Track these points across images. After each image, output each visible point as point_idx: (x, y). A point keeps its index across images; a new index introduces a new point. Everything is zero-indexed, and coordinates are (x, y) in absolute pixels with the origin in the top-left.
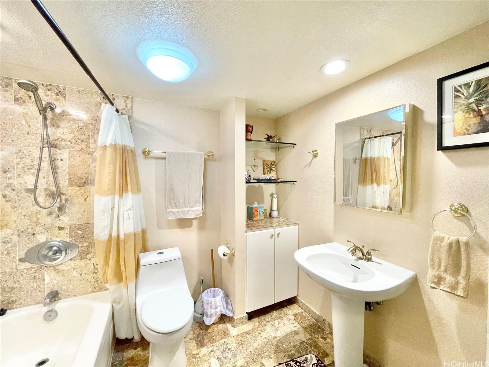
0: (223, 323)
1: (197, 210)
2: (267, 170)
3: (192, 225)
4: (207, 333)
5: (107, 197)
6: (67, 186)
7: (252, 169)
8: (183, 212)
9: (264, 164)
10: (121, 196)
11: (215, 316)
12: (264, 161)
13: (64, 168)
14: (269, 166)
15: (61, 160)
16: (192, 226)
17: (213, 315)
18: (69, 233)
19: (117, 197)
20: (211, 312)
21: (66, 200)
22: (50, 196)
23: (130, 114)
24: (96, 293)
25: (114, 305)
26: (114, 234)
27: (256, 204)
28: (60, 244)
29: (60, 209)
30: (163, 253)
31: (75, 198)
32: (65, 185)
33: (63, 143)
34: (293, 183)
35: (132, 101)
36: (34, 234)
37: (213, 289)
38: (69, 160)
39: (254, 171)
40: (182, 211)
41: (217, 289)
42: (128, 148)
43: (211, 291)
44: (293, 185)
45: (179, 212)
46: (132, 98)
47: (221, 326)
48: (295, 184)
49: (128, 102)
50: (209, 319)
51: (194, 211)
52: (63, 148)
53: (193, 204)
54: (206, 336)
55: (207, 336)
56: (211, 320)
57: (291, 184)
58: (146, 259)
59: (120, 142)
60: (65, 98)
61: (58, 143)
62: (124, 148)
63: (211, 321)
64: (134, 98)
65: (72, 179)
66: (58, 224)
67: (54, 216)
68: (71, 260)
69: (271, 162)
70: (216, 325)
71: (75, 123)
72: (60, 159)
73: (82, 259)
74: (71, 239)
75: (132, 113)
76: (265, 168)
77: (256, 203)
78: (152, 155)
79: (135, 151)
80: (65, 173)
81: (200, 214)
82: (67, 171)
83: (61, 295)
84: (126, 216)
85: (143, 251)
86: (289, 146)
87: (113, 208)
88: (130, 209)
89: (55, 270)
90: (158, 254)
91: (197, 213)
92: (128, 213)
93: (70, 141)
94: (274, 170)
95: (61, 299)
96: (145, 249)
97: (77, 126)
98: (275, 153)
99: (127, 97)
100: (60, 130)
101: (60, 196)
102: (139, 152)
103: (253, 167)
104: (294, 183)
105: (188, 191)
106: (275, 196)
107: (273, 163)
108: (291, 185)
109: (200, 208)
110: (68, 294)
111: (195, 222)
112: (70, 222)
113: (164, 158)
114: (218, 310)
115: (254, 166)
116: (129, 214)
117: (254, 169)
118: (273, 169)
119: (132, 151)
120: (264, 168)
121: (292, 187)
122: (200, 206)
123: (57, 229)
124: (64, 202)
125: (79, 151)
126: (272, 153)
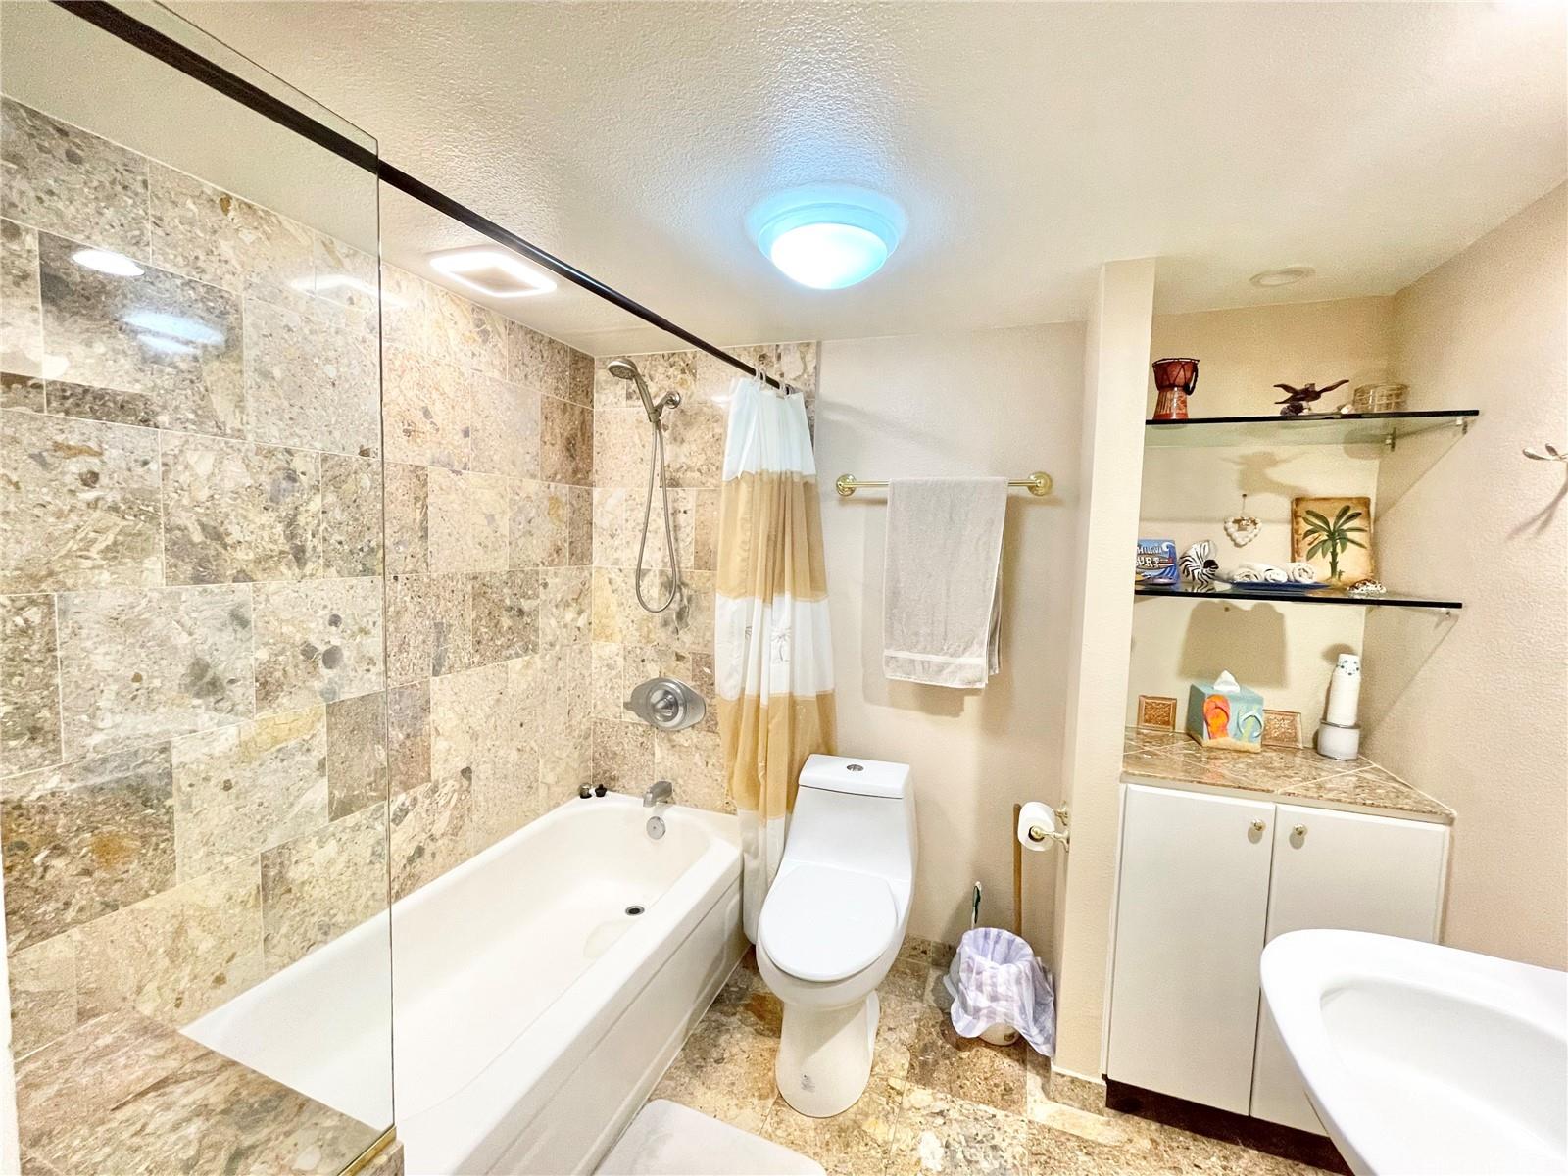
0: (1018, 1061)
1: (972, 665)
2: (1310, 538)
3: (962, 710)
4: (954, 1055)
5: (738, 600)
6: (691, 568)
7: (1229, 535)
8: (926, 665)
9: (1295, 516)
10: (768, 600)
11: (988, 1022)
12: (1298, 501)
13: (688, 530)
14: (1327, 524)
15: (685, 512)
16: (963, 714)
17: (981, 1014)
18: (691, 668)
19: (758, 602)
20: (975, 1000)
21: (690, 600)
22: (666, 587)
23: (813, 387)
24: (728, 816)
25: (746, 855)
26: (750, 691)
27: (1226, 683)
28: (679, 691)
29: (681, 615)
30: (861, 769)
31: (702, 595)
32: (689, 565)
33: (689, 474)
34: (1444, 609)
35: (818, 354)
36: (643, 661)
37: (1006, 934)
38: (697, 511)
39: (1237, 545)
40: (923, 662)
41: (1019, 940)
42: (796, 479)
43: (998, 936)
44: (1443, 624)
45: (913, 661)
46: (819, 344)
47: (1007, 1066)
48: (1457, 617)
49: (810, 357)
50: (971, 1018)
51: (961, 667)
52: (689, 486)
53: (960, 646)
54: (947, 1062)
55: (952, 1064)
56: (975, 1026)
57: (1434, 614)
58: (819, 772)
59: (775, 466)
60: (694, 375)
61: (682, 476)
62: (783, 478)
63: (972, 1028)
64: (826, 344)
65: (701, 554)
66: (676, 646)
67: (671, 629)
68: (693, 727)
69: (1343, 504)
70: (992, 1053)
71: (708, 429)
72: (682, 510)
73: (708, 731)
74: (694, 683)
75: (817, 384)
76: (1302, 532)
77: (1226, 676)
78: (860, 492)
79: (816, 486)
80: (689, 539)
81: (980, 681)
82: (693, 535)
83: (676, 794)
84: (775, 652)
85: (823, 749)
86: (1440, 427)
87: (749, 629)
88: (784, 635)
89: (670, 740)
90: (848, 768)
91: (970, 675)
92: (779, 644)
93: (699, 471)
94: (1353, 542)
95: (675, 803)
96: (827, 748)
97: (711, 435)
98: (1376, 462)
99: (808, 345)
100: (685, 448)
101: (681, 589)
102: (827, 487)
103: (1233, 528)
104: (1453, 610)
105: (947, 603)
106: (1351, 662)
107: (1353, 509)
108: (1435, 619)
109: (982, 661)
110: (685, 798)
111: (971, 703)
112: (693, 646)
113: (883, 502)
114: (1001, 1007)
115: (1237, 522)
116: (781, 647)
117: (1237, 536)
118: (1350, 535)
119: (806, 485)
120: (1294, 532)
121: (1440, 628)
122: (980, 655)
123: (674, 657)
124: (685, 601)
125: (713, 490)
126: (1356, 462)
